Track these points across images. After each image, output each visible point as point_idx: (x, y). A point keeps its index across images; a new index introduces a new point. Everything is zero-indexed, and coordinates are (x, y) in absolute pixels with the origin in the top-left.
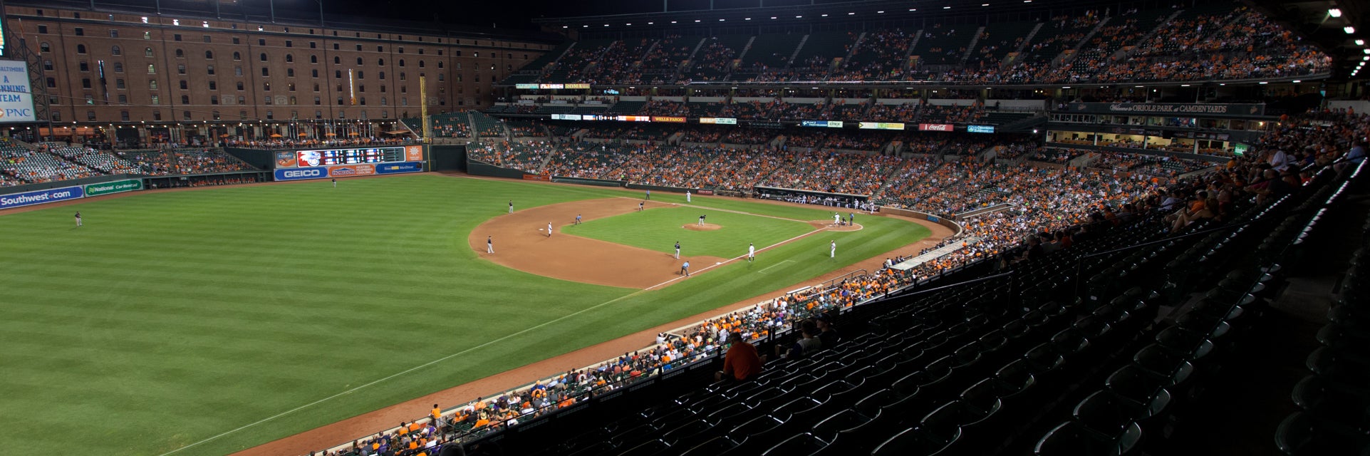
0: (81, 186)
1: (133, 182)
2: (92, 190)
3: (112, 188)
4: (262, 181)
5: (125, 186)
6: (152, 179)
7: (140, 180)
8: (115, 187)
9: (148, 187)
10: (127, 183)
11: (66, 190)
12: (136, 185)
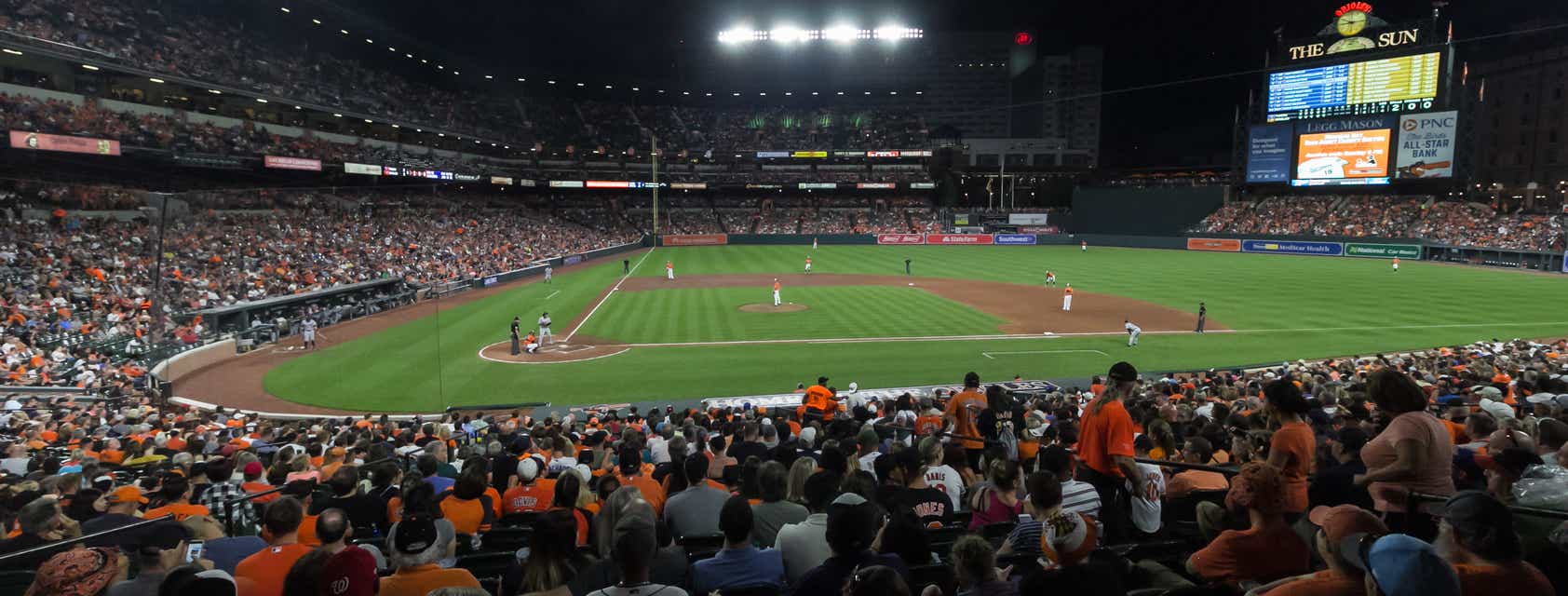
0: (1341, 244)
1: (1414, 249)
2: (1353, 249)
3: (1382, 251)
4: (1545, 269)
5: (1402, 252)
6: (1431, 248)
7: (1419, 246)
8: (1386, 252)
9: (1424, 258)
10: (1407, 249)
11: (1323, 245)
12: (1415, 253)
